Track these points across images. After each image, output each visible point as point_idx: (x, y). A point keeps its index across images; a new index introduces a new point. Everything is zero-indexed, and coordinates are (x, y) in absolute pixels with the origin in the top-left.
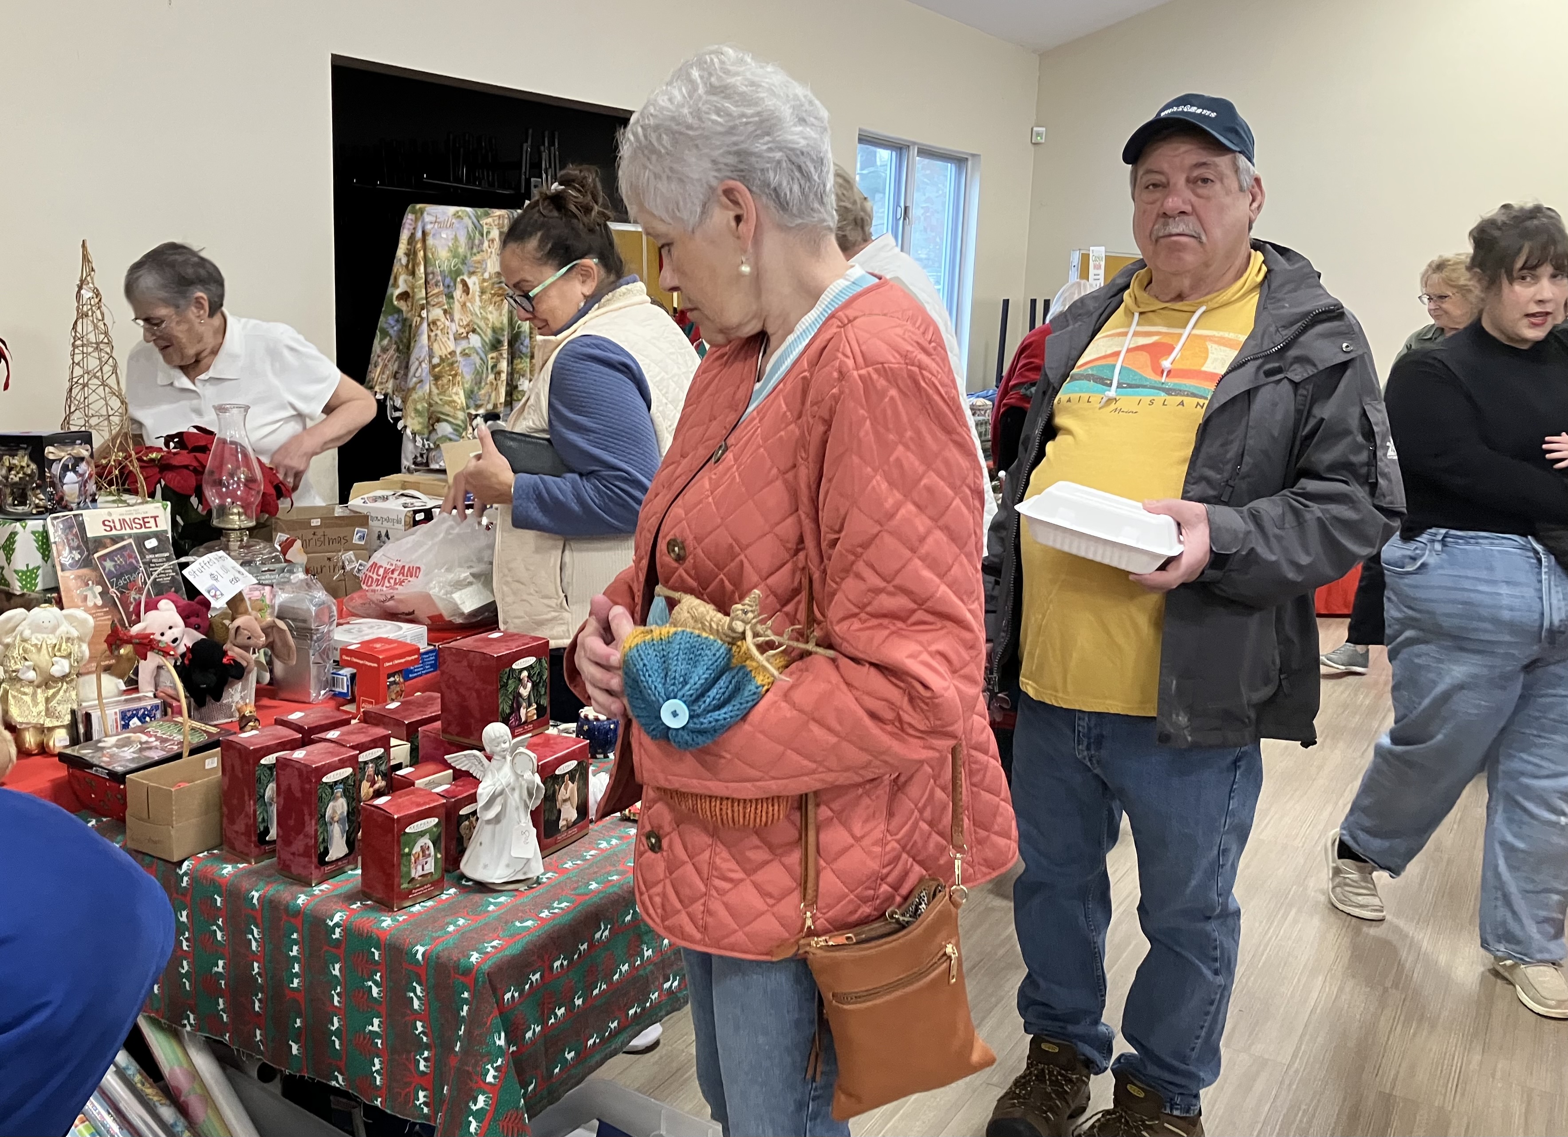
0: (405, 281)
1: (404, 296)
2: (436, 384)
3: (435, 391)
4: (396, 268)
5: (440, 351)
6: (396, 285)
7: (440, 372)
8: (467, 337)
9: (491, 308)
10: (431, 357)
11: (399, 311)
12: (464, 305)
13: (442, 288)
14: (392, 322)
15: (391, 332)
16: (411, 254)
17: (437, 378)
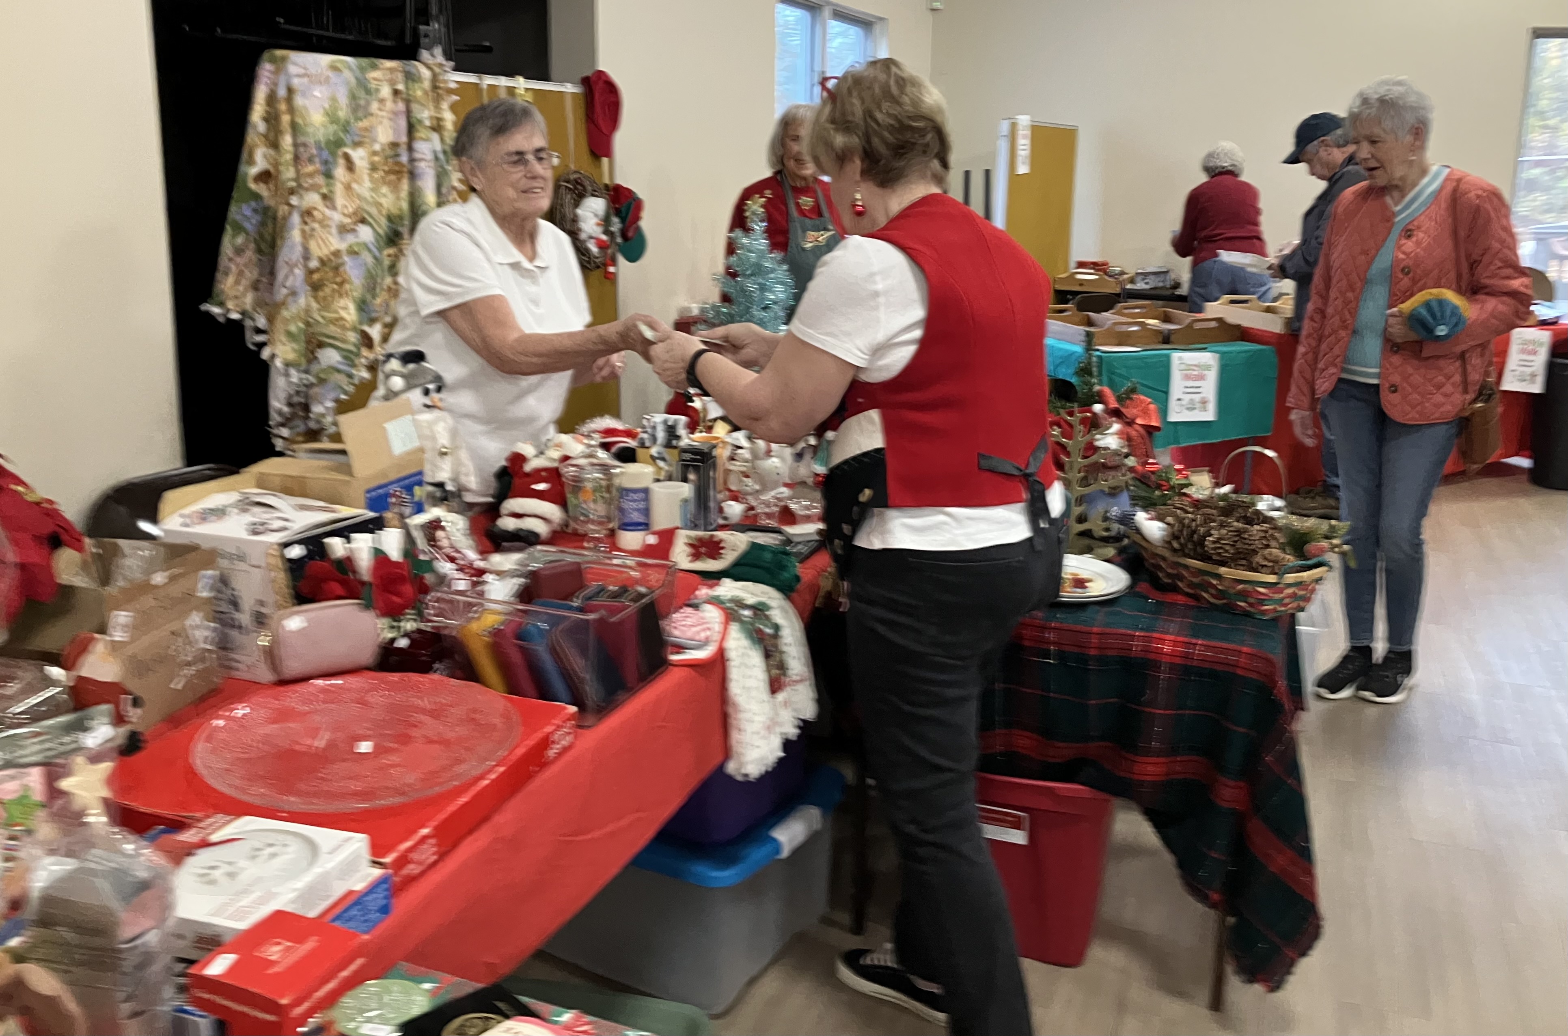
0: (265, 156)
1: (265, 177)
2: (316, 298)
3: (314, 305)
4: (252, 137)
5: (318, 251)
6: (251, 162)
7: (321, 280)
8: (353, 231)
9: (385, 190)
10: (306, 256)
11: (257, 197)
12: (348, 187)
13: (318, 166)
14: (248, 213)
15: (247, 226)
16: (272, 118)
17: (316, 288)
